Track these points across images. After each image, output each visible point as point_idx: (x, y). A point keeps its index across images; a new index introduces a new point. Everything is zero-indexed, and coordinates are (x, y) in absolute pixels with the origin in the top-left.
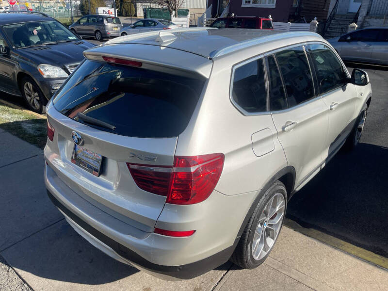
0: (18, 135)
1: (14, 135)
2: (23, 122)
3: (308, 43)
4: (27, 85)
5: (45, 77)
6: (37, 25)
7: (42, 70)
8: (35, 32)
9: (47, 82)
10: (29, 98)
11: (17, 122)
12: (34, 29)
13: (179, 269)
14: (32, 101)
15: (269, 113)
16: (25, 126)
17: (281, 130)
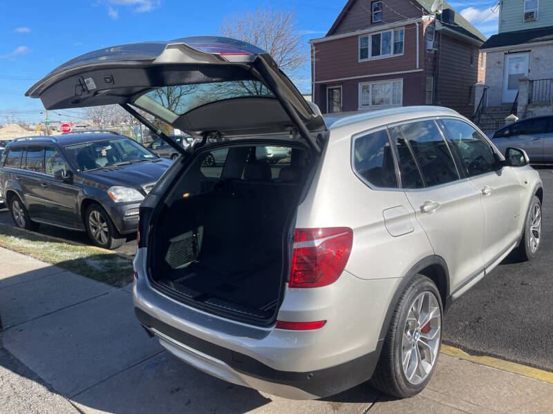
0: (82, 273)
1: (78, 273)
2: (87, 258)
3: (441, 118)
4: (94, 214)
5: (116, 201)
6: (107, 144)
7: (113, 193)
8: (104, 153)
9: (119, 208)
10: (94, 231)
11: (80, 260)
12: (103, 148)
13: (310, 376)
14: (98, 235)
15: (402, 190)
16: (91, 263)
17: (419, 210)
